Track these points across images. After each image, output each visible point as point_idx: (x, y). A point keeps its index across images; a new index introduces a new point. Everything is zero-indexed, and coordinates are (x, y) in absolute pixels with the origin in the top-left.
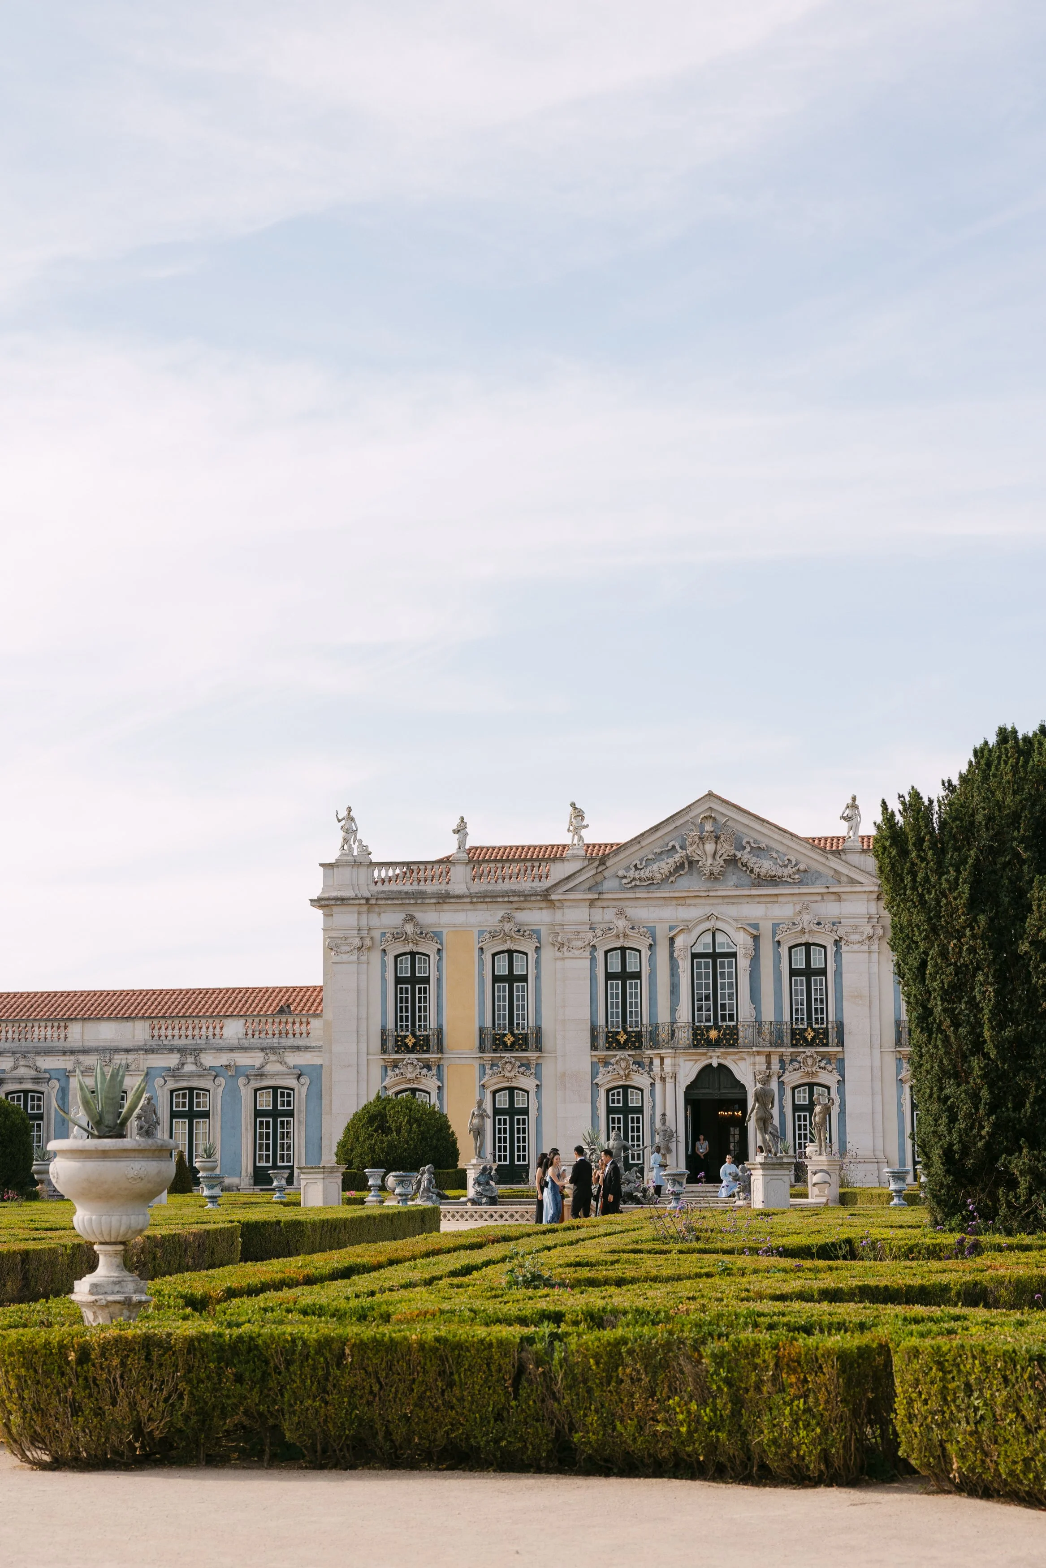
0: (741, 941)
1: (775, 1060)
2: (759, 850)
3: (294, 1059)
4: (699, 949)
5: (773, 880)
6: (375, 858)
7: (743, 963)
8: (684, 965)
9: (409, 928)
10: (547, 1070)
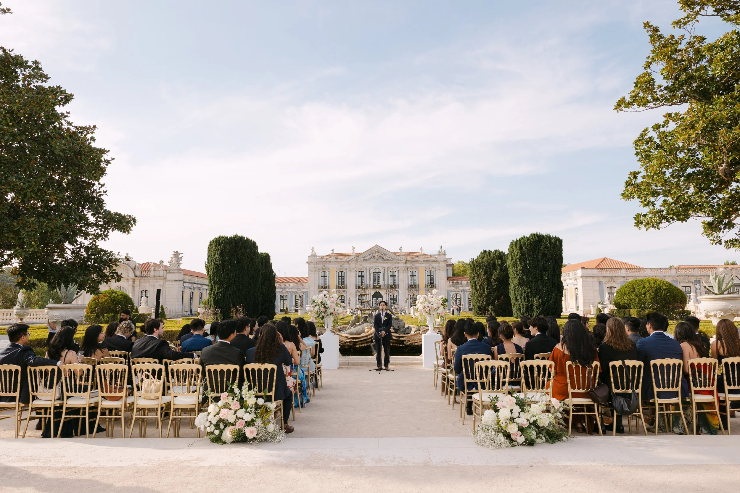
0: (382, 271)
1: (387, 291)
2: (385, 255)
3: (303, 290)
4: (374, 272)
5: (387, 260)
6: (317, 255)
7: (382, 274)
8: (372, 275)
9: (324, 267)
10: (348, 293)
